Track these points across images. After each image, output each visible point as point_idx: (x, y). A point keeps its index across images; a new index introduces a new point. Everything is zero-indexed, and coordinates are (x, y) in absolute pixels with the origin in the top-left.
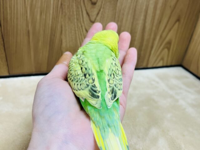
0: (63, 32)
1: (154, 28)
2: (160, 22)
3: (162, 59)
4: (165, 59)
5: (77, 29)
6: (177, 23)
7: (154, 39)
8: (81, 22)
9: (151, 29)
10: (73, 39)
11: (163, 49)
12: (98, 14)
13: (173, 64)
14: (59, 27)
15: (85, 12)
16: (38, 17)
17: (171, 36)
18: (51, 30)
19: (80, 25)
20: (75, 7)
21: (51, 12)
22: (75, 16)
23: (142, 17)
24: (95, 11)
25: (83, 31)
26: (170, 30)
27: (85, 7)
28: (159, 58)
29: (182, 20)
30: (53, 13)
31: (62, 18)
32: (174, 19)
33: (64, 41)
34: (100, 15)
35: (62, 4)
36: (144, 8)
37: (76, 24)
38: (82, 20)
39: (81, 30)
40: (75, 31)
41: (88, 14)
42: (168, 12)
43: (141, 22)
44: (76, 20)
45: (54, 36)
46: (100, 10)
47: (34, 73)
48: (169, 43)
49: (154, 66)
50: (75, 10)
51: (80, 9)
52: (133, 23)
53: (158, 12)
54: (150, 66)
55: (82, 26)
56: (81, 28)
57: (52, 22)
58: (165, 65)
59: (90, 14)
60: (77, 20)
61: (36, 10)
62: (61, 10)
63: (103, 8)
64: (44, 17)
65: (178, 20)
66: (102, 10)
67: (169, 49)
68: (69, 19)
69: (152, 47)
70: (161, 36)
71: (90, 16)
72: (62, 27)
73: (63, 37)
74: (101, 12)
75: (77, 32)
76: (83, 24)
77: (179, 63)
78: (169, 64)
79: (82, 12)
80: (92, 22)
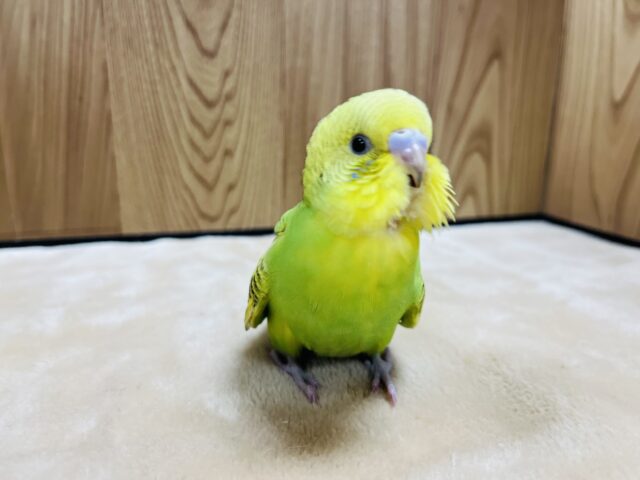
0: (112, 87)
1: (421, 80)
2: (436, 60)
3: (471, 191)
4: (482, 190)
5: (157, 77)
6: (495, 68)
8: (169, 53)
10: (149, 110)
11: (466, 155)
12: (224, 27)
13: (512, 211)
14: (95, 70)
15: (179, 22)
16: (25, 36)
17: (484, 107)
18: (70, 76)
19: (167, 65)
21: (67, 18)
22: (149, 34)
23: (374, 41)
24: (214, 18)
25: (179, 84)
26: (475, 90)
28: (461, 188)
29: (509, 55)
30: (72, 20)
31: (103, 37)
32: (479, 52)
33: (116, 119)
34: (231, 30)
37: (153, 60)
38: (171, 46)
39: (174, 83)
40: (153, 83)
41: (189, 25)
42: (456, 27)
44: (151, 48)
45: (81, 99)
46: (228, 15)
47: (19, 238)
48: (483, 134)
50: (145, 12)
51: (163, 11)
52: (345, 61)
53: (424, 25)
55: (173, 68)
56: (171, 75)
57: (71, 52)
58: (485, 213)
59: (198, 26)
60: (156, 45)
61: (17, 12)
62: (98, 12)
63: (240, 7)
64: (44, 33)
65: (496, 55)
66: (235, 14)
67: (487, 157)
68: (129, 42)
70: (450, 109)
71: (201, 36)
72: (105, 69)
73: (113, 105)
74: (232, 22)
75: (159, 88)
76: (176, 61)
77: (532, 209)
78: (497, 212)
79: (170, 19)
80: (210, 54)
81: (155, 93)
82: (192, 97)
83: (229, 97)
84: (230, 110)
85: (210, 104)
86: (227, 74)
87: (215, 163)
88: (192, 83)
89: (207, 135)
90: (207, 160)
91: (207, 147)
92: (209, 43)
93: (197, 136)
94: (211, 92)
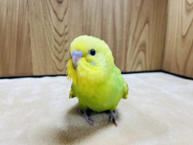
0: (31, 30)
1: (125, 29)
2: (129, 23)
3: (140, 63)
4: (143, 63)
5: (45, 27)
6: (147, 25)
7: (127, 41)
8: (48, 20)
9: (122, 30)
10: (42, 38)
11: (138, 52)
12: (65, 13)
13: (153, 69)
14: (26, 25)
15: (51, 11)
16: (5, 14)
17: (144, 37)
18: (18, 27)
19: (48, 24)
20: (41, 5)
21: (17, 9)
22: (43, 14)
23: (111, 17)
24: (62, 10)
25: (51, 29)
26: (141, 32)
27: (51, 5)
28: (137, 62)
29: (151, 22)
30: (19, 10)
31: (28, 15)
32: (142, 21)
33: (32, 40)
34: (67, 14)
36: (111, 8)
37: (44, 22)
38: (49, 18)
39: (50, 29)
40: (43, 29)
41: (55, 12)
42: (135, 13)
44: (43, 18)
45: (21, 34)
46: (66, 9)
47: (1, 76)
48: (143, 45)
49: (133, 70)
50: (41, 8)
51: (47, 7)
52: (102, 23)
53: (126, 13)
54: (128, 70)
55: (50, 25)
56: (49, 27)
57: (19, 19)
58: (144, 70)
59: (57, 12)
60: (45, 18)
61: (2, 8)
62: (27, 7)
63: (70, 7)
64: (10, 14)
65: (147, 22)
66: (69, 9)
67: (145, 52)
68: (36, 17)
69: (126, 49)
70: (133, 38)
71: (58, 15)
72: (29, 25)
73: (31, 35)
74: (68, 11)
75: (45, 31)
76: (51, 23)
77: (159, 69)
78: (148, 69)
79: (49, 10)
80: (61, 21)
81: (44, 32)
82: (55, 33)
83: (66, 34)
84: (67, 37)
85: (61, 36)
86: (66, 27)
87: (62, 54)
88: (55, 29)
89: (60, 45)
90: (60, 53)
91: (60, 48)
92: (61, 17)
93: (57, 45)
94: (61, 32)
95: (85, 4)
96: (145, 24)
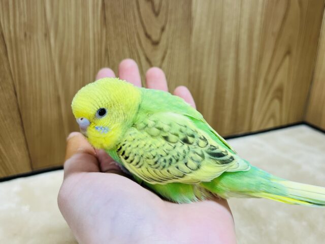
1: (253, 70)
2: (260, 59)
3: (273, 116)
4: (278, 116)
6: (287, 60)
7: (256, 86)
9: (249, 71)
11: (272, 100)
12: (163, 58)
13: (291, 122)
15: (143, 59)
16: (72, 74)
17: (281, 77)
21: (92, 64)
23: (232, 55)
24: (159, 55)
26: (278, 70)
27: (143, 49)
28: (268, 115)
29: (294, 52)
34: (166, 59)
35: (106, 50)
36: (233, 40)
41: (147, 59)
42: (271, 42)
43: (231, 63)
46: (165, 53)
48: (280, 90)
49: (262, 128)
53: (256, 44)
54: (255, 129)
58: (278, 124)
59: (152, 60)
61: (68, 64)
62: (107, 59)
63: (171, 48)
64: (82, 73)
65: (288, 53)
66: (169, 52)
67: (280, 99)
69: (254, 100)
70: (266, 81)
74: (167, 56)
77: (300, 120)
78: (284, 123)
79: (139, 58)
95: (193, 40)
96: (285, 56)
